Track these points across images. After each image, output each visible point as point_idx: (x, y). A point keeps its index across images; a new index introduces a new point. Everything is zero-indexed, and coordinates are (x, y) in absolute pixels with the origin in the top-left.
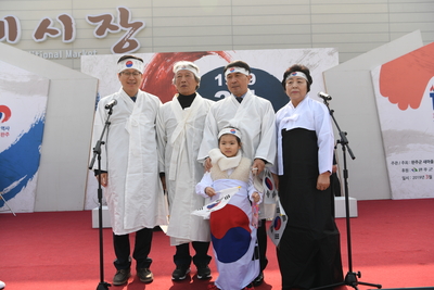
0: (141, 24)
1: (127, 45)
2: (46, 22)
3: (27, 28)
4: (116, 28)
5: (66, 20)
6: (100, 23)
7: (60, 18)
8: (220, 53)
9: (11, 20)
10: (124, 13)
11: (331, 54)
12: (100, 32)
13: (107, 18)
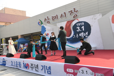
0: (78, 11)
1: (75, 16)
2: (62, 14)
3: (59, 16)
4: (73, 13)
5: (65, 13)
6: (70, 12)
7: (64, 13)
8: (77, 19)
9: (57, 15)
10: (74, 9)
11: (100, 15)
12: (70, 14)
13: (72, 11)
